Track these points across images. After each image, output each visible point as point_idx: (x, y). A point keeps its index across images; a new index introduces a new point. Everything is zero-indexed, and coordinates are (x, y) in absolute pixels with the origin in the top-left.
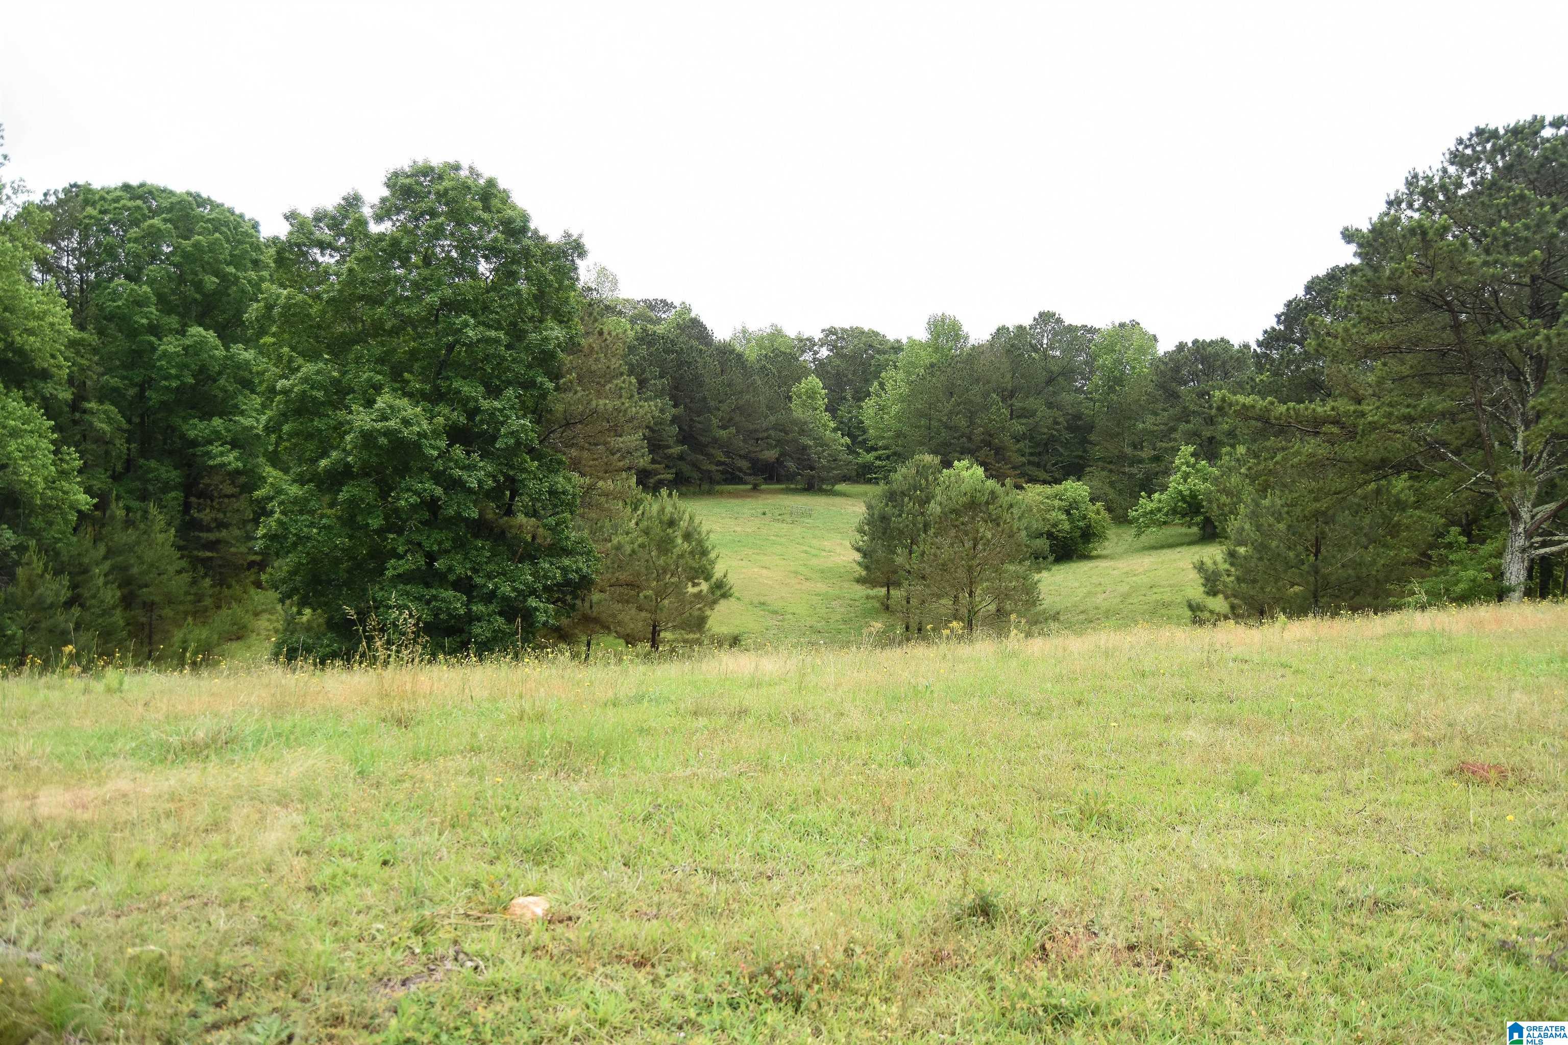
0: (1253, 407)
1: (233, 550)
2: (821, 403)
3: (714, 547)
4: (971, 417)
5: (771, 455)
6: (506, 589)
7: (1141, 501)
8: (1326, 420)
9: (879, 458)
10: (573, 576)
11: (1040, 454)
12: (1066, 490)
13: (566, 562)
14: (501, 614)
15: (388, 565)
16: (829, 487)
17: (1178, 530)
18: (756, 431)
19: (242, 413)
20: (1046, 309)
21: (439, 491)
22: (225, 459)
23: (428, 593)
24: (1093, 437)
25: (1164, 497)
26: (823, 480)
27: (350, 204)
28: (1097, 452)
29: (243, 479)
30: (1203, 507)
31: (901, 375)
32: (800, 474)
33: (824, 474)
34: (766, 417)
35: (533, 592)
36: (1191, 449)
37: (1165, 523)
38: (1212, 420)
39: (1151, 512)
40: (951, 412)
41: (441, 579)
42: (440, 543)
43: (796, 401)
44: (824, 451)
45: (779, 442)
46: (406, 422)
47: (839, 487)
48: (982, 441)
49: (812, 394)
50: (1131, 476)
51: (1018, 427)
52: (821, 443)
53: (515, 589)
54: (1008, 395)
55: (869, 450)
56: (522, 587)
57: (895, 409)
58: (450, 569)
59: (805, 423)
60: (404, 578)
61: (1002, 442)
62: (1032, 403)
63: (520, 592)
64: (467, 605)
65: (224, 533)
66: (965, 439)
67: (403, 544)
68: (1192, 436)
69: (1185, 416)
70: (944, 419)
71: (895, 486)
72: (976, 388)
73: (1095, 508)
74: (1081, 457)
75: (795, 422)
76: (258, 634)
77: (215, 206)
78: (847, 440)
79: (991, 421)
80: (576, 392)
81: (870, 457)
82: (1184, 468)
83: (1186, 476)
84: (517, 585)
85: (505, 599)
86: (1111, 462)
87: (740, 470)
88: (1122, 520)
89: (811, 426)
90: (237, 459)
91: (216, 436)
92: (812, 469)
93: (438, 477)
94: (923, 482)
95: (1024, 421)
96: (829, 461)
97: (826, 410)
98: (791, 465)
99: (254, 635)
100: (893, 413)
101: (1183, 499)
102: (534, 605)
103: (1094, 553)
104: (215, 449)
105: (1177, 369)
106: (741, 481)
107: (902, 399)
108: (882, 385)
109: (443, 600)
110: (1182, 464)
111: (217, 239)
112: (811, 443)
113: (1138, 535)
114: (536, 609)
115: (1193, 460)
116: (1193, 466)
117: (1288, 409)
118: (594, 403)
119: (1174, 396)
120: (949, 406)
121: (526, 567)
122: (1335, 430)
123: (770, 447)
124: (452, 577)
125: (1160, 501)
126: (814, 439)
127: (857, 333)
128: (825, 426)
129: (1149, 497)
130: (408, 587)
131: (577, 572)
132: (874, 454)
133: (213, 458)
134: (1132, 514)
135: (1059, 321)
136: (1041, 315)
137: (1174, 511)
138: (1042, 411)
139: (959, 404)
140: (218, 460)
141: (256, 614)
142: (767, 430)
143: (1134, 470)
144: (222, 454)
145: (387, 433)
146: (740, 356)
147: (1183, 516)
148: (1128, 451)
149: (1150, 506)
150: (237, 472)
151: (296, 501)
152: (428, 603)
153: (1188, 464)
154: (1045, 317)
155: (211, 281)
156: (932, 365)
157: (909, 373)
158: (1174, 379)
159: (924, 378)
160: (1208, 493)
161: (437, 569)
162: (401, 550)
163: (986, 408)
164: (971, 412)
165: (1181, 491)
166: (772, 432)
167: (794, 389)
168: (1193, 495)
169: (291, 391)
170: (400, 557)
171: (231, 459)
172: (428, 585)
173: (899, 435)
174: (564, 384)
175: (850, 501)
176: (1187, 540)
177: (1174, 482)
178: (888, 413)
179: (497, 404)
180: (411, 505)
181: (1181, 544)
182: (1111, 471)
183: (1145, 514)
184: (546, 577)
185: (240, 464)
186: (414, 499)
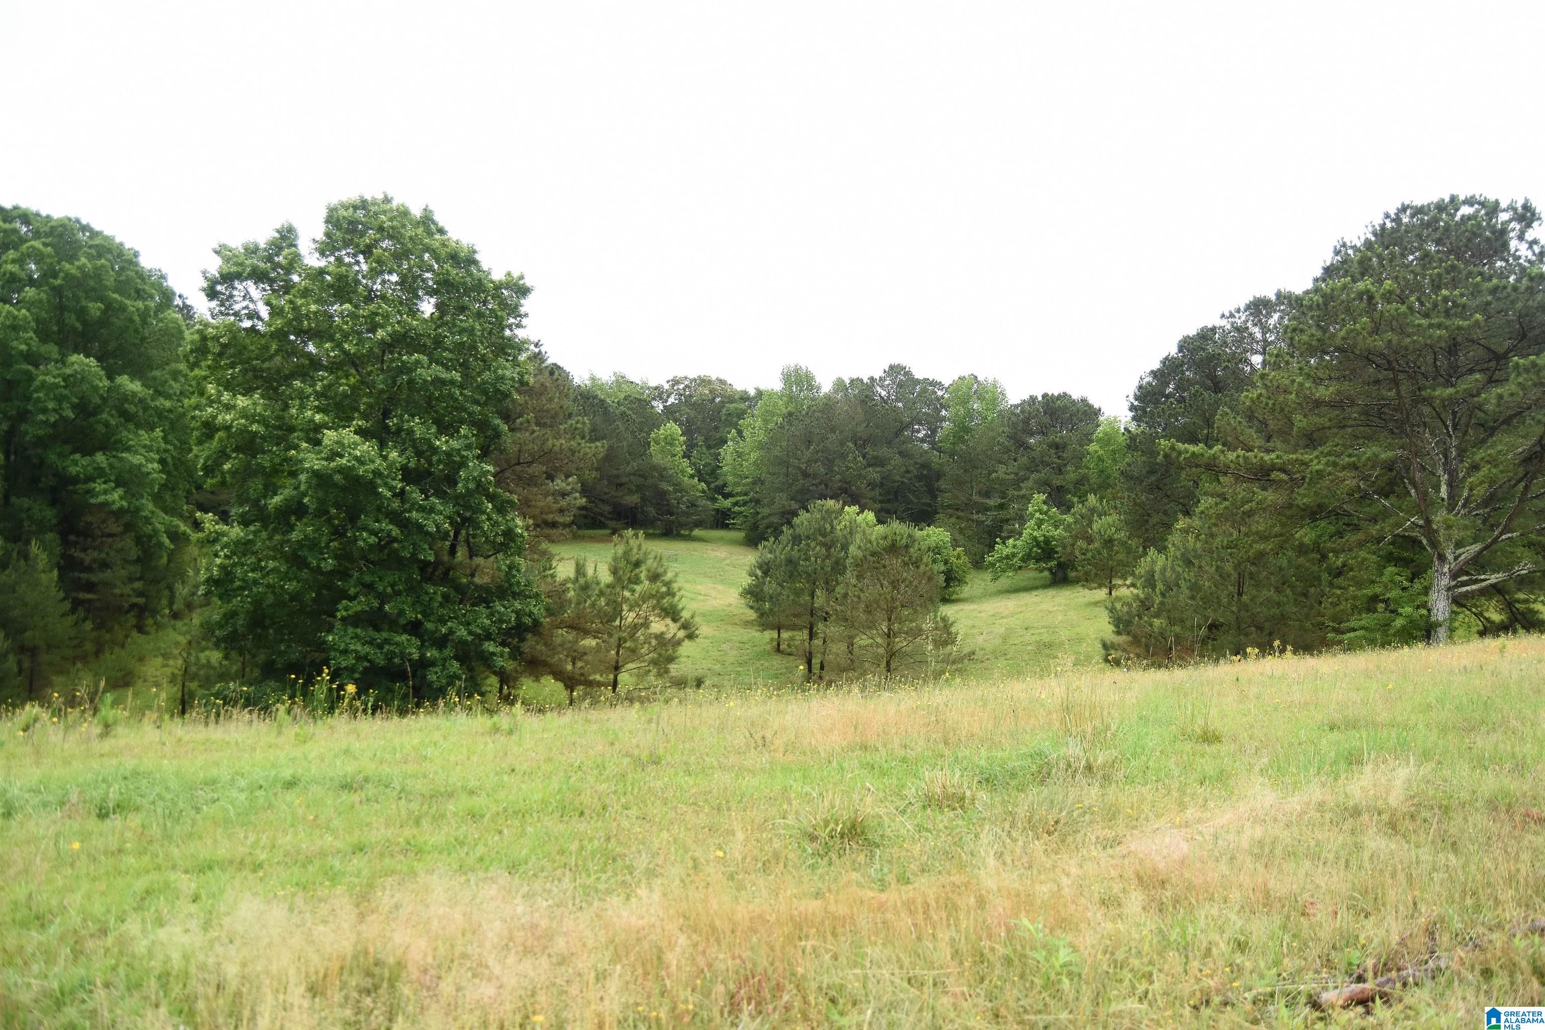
0: (1202, 455)
1: (117, 591)
2: (679, 449)
3: (680, 589)
4: (829, 463)
5: (633, 499)
6: (462, 632)
7: (997, 547)
8: (1273, 468)
9: (736, 504)
10: (527, 620)
11: (889, 500)
12: (928, 535)
13: (517, 605)
14: (456, 658)
15: (340, 607)
16: (687, 533)
17: (1030, 574)
18: (618, 476)
19: (128, 449)
20: (896, 361)
21: (395, 531)
22: (109, 498)
23: (380, 637)
24: (942, 484)
25: (1019, 543)
26: (682, 526)
27: (283, 238)
28: (945, 499)
29: (127, 518)
30: (1057, 553)
31: (759, 423)
32: (659, 519)
33: (683, 519)
34: (628, 463)
35: (488, 637)
36: (1043, 497)
37: (1020, 568)
38: (1060, 470)
39: (1007, 557)
40: (808, 462)
41: (393, 624)
42: (392, 586)
43: (653, 448)
44: (683, 496)
45: (639, 488)
46: (360, 461)
47: (697, 532)
48: (840, 488)
49: (670, 441)
50: (979, 523)
51: (874, 474)
52: (679, 488)
53: (470, 633)
54: (861, 443)
55: (726, 496)
56: (479, 631)
57: (754, 456)
58: (401, 613)
59: (665, 469)
60: (355, 620)
61: (858, 488)
62: (884, 451)
63: (478, 636)
64: (421, 648)
65: (107, 575)
66: (823, 486)
67: (355, 586)
68: (1043, 485)
69: (1034, 466)
70: (803, 466)
71: (798, 531)
72: (832, 437)
73: (955, 553)
74: (929, 505)
75: (654, 468)
76: (145, 681)
77: (95, 234)
78: (703, 485)
79: (848, 468)
80: (533, 432)
81: (728, 503)
82: (1037, 515)
83: (1040, 523)
84: (473, 628)
85: (462, 642)
86: (957, 510)
87: (601, 515)
88: (978, 564)
89: (671, 472)
90: (121, 498)
91: (100, 473)
92: (671, 514)
93: (396, 518)
94: (828, 526)
95: (879, 469)
96: (688, 507)
97: (684, 457)
98: (651, 511)
99: (140, 681)
100: (752, 460)
101: (1038, 545)
102: (491, 649)
103: (954, 597)
104: (98, 486)
105: (1026, 422)
106: (602, 526)
107: (761, 446)
108: (740, 433)
109: (397, 644)
110: (1036, 511)
111: (103, 266)
112: (671, 489)
113: (995, 579)
114: (493, 654)
115: (1045, 508)
116: (1046, 513)
117: (1238, 457)
118: (550, 442)
119: (1023, 445)
120: (808, 454)
121: (481, 609)
122: (1283, 476)
123: (631, 492)
124: (402, 621)
125: (1014, 546)
126: (674, 485)
127: (703, 382)
128: (683, 472)
129: (1004, 543)
130: (359, 631)
131: (530, 616)
132: (731, 500)
133: (97, 495)
134: (989, 559)
135: (908, 374)
136: (892, 367)
137: (1026, 558)
138: (897, 460)
139: (817, 452)
140: (102, 498)
141: (141, 659)
142: (629, 474)
143: (982, 517)
144: (105, 492)
145: (341, 470)
146: (602, 402)
147: (1038, 561)
148: (976, 498)
149: (1006, 551)
150: (121, 510)
151: (237, 543)
152: (380, 647)
153: (1040, 511)
154: (894, 370)
155: (95, 308)
156: (790, 414)
157: (766, 421)
158: (1024, 431)
159: (782, 427)
160: (1061, 539)
161: (386, 613)
162: (352, 591)
163: (843, 456)
164: (828, 460)
165: (1035, 537)
166: (632, 478)
167: (653, 435)
168: (1047, 541)
169: (231, 426)
170: (352, 599)
171: (116, 497)
172: (377, 629)
173: (758, 481)
174: (521, 424)
175: (709, 546)
176: (1037, 583)
177: (1029, 530)
178: (746, 461)
179: (455, 444)
180: (371, 545)
181: (1036, 588)
182: (958, 518)
183: (1001, 560)
184: (501, 621)
185: (125, 503)
186: (373, 540)
